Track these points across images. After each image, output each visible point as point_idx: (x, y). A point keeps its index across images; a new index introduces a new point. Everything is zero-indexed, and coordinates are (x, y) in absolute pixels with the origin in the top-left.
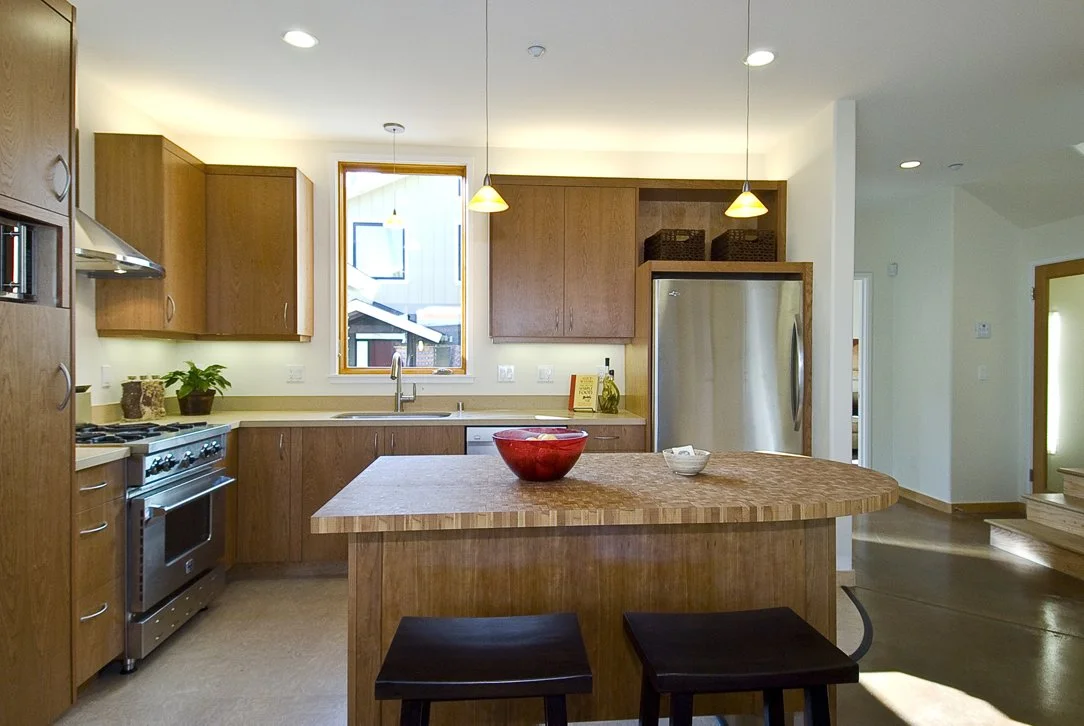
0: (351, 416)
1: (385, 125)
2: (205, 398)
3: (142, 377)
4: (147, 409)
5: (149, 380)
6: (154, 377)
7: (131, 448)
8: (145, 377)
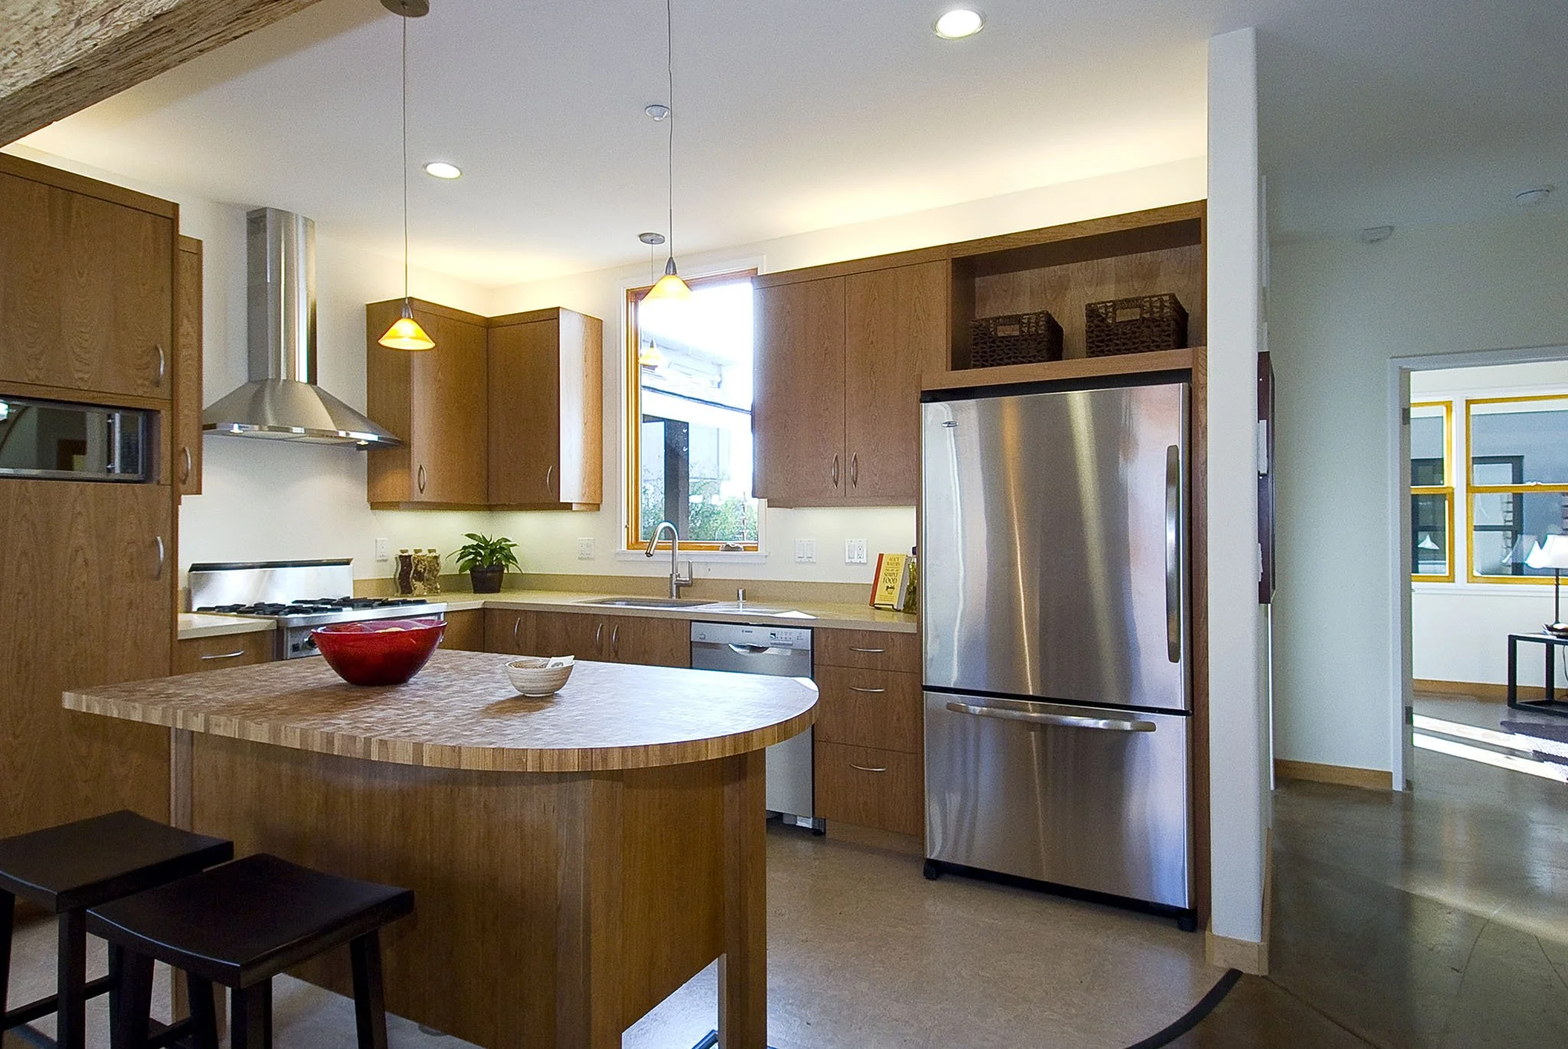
0: (613, 601)
1: (640, 236)
2: (489, 574)
3: (416, 551)
4: (418, 584)
5: (425, 552)
6: (430, 551)
7: (278, 621)
8: (420, 551)
